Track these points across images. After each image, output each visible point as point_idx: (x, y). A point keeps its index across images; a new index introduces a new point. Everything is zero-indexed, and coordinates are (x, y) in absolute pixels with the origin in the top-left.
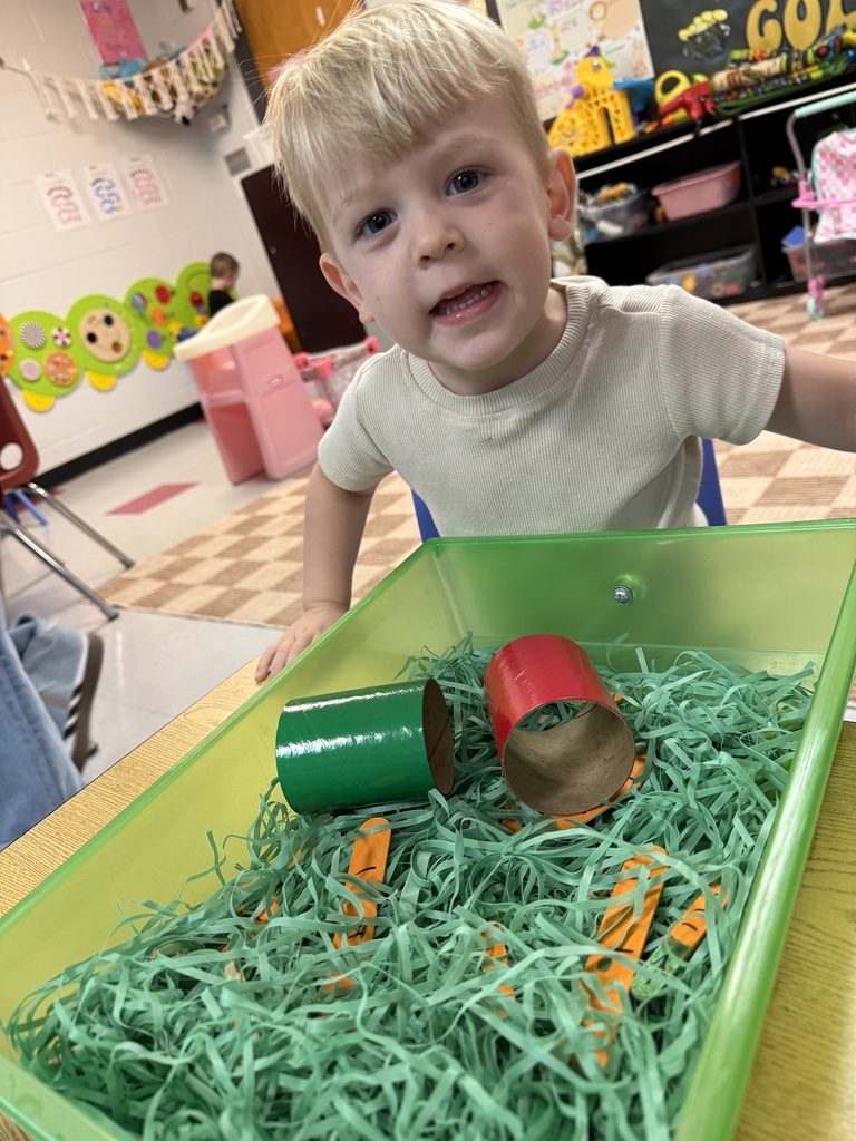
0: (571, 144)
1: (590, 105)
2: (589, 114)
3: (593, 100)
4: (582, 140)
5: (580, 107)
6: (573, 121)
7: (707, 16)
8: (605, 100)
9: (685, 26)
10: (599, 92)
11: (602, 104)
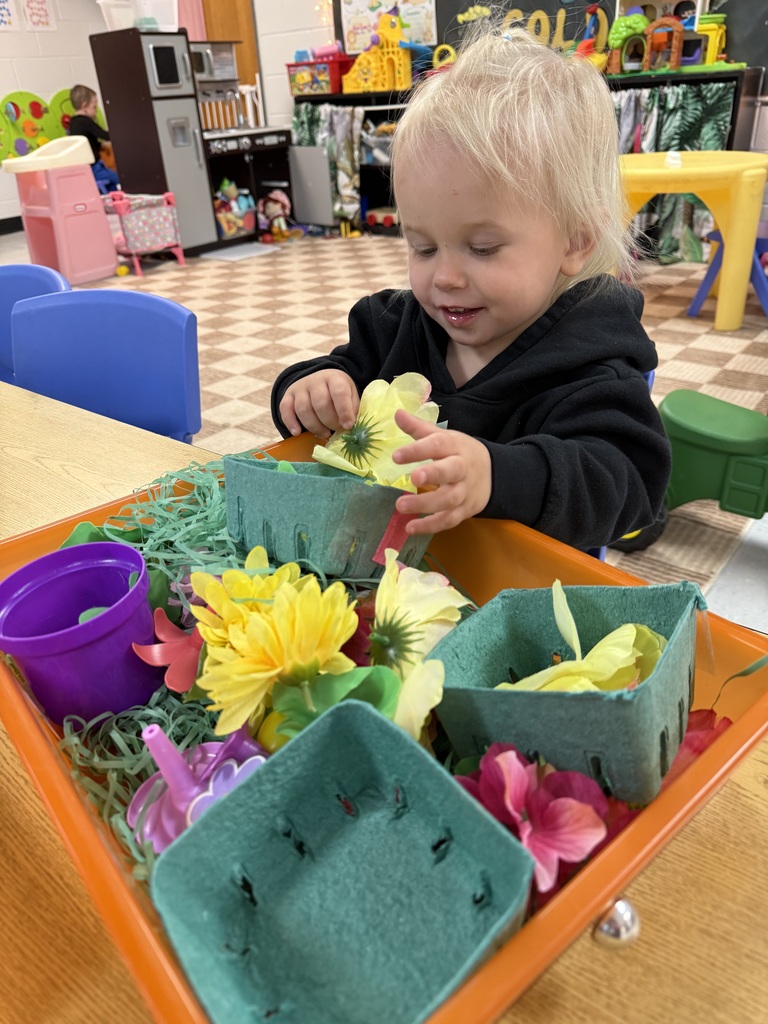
0: (366, 80)
1: (383, 53)
2: (382, 61)
3: (385, 50)
4: (373, 79)
5: (375, 53)
6: (369, 63)
7: (478, 8)
8: (393, 53)
9: (463, 12)
10: (390, 45)
11: (391, 55)
